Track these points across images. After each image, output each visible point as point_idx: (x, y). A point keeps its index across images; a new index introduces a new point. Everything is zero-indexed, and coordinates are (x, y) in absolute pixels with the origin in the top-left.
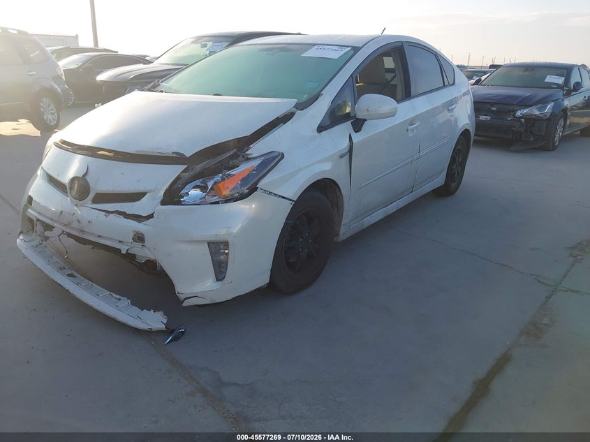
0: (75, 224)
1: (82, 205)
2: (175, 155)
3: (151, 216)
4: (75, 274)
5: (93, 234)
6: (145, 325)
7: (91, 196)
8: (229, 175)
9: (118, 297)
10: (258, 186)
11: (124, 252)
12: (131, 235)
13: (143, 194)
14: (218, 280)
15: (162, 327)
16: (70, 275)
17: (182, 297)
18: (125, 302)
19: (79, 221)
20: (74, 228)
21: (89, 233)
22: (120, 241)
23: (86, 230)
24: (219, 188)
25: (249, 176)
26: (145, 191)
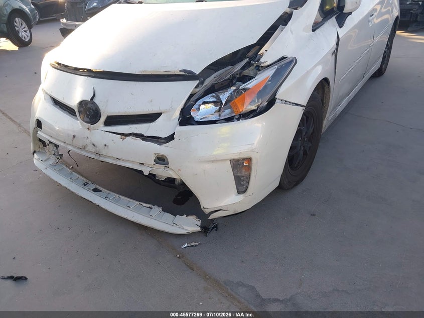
0: (91, 148)
1: (94, 129)
2: (183, 73)
3: (171, 138)
4: (100, 188)
5: (111, 157)
6: (182, 230)
7: (103, 119)
8: (245, 90)
9: (148, 205)
10: (276, 97)
11: (146, 173)
12: (153, 158)
13: (158, 115)
14: (239, 192)
15: (199, 229)
16: (95, 190)
17: (207, 211)
18: (157, 210)
19: (94, 145)
20: (88, 152)
21: (106, 156)
22: (140, 163)
23: (104, 153)
24: (236, 104)
25: (266, 87)
26: (160, 112)
